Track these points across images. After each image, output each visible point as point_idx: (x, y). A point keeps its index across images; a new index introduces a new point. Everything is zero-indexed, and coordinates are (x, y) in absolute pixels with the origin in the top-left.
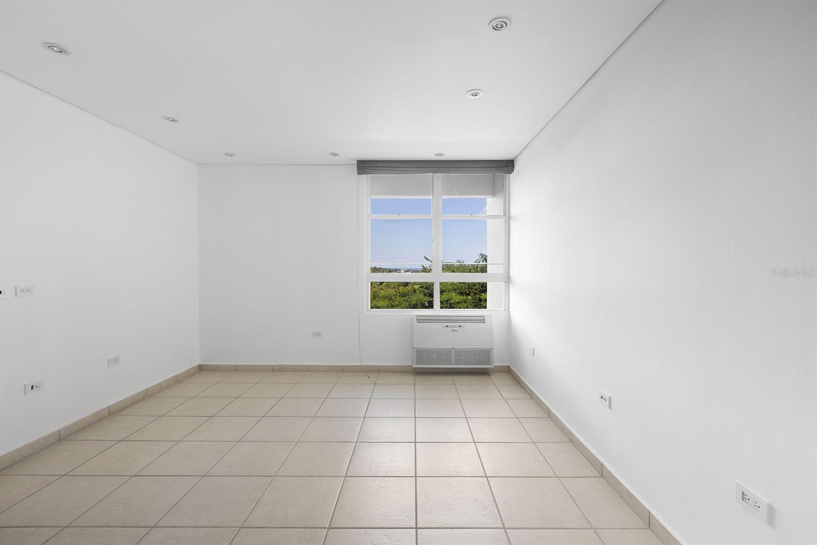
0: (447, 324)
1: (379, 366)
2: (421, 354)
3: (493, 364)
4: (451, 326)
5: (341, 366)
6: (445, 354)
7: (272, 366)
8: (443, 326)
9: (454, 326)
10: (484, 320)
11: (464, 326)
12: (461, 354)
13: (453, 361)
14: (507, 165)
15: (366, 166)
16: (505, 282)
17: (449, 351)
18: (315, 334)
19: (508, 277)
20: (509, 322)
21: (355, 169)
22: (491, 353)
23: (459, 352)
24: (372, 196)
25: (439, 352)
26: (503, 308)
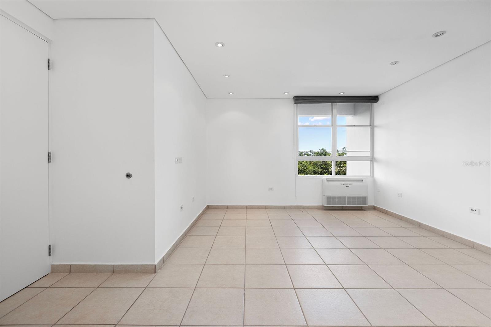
0: (343, 183)
1: (304, 206)
2: (329, 199)
3: (368, 204)
4: (345, 184)
5: (283, 206)
6: (342, 199)
7: (247, 206)
8: (341, 184)
9: (347, 184)
10: (362, 180)
11: (352, 184)
12: (351, 199)
13: (347, 203)
14: (374, 99)
15: (298, 100)
16: (371, 161)
17: (344, 198)
18: (270, 189)
19: (373, 158)
20: (374, 182)
21: (292, 101)
22: (367, 198)
23: (349, 198)
24: (299, 116)
25: (339, 198)
26: (370, 175)
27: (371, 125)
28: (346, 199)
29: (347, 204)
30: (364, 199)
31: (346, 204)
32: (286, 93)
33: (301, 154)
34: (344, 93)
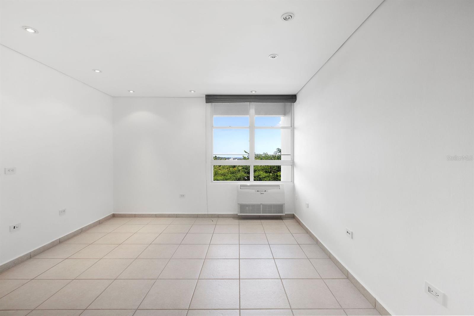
0: (258, 190)
1: (218, 214)
2: (242, 207)
3: (284, 213)
4: (260, 191)
6: (257, 207)
7: (156, 215)
8: (256, 191)
9: (262, 191)
10: (280, 187)
11: (267, 191)
13: (261, 211)
14: (292, 98)
15: (210, 98)
16: (292, 165)
17: (259, 206)
18: (181, 196)
19: (293, 162)
20: (294, 188)
21: (204, 99)
22: (283, 207)
23: (265, 206)
24: (214, 116)
25: (253, 206)
26: (290, 181)
27: (291, 127)
28: (261, 208)
29: (262, 213)
30: (280, 207)
31: (260, 213)
32: (193, 92)
33: (216, 158)
34: (256, 92)
